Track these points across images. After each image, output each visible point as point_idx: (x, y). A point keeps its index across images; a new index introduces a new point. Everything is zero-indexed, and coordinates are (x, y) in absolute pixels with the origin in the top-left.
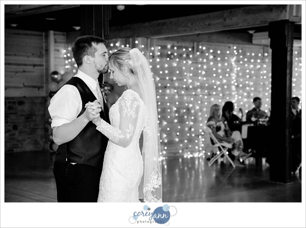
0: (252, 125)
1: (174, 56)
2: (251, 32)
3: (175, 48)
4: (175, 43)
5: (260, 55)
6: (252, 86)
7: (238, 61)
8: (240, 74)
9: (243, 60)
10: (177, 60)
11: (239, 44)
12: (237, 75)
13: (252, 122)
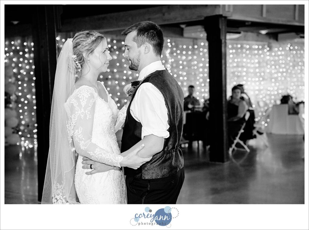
0: (190, 112)
1: (114, 49)
2: (183, 26)
3: (115, 42)
4: (114, 37)
5: (190, 47)
6: (185, 76)
7: (171, 53)
8: (174, 65)
9: (176, 52)
10: (117, 53)
11: (172, 37)
12: (172, 65)
13: (188, 109)
